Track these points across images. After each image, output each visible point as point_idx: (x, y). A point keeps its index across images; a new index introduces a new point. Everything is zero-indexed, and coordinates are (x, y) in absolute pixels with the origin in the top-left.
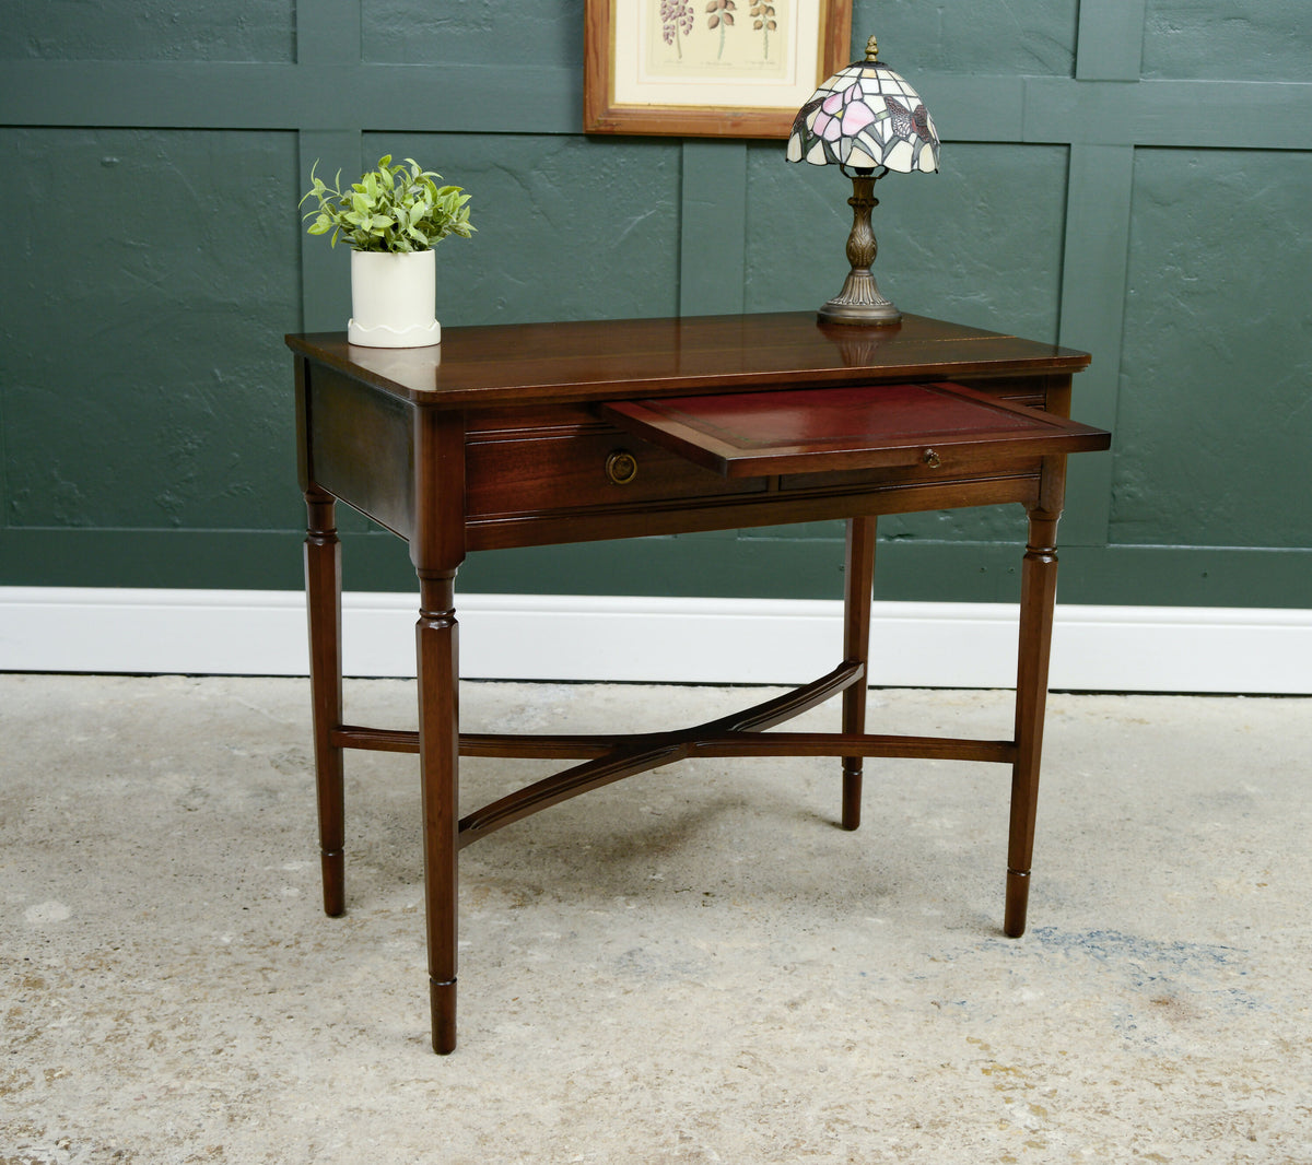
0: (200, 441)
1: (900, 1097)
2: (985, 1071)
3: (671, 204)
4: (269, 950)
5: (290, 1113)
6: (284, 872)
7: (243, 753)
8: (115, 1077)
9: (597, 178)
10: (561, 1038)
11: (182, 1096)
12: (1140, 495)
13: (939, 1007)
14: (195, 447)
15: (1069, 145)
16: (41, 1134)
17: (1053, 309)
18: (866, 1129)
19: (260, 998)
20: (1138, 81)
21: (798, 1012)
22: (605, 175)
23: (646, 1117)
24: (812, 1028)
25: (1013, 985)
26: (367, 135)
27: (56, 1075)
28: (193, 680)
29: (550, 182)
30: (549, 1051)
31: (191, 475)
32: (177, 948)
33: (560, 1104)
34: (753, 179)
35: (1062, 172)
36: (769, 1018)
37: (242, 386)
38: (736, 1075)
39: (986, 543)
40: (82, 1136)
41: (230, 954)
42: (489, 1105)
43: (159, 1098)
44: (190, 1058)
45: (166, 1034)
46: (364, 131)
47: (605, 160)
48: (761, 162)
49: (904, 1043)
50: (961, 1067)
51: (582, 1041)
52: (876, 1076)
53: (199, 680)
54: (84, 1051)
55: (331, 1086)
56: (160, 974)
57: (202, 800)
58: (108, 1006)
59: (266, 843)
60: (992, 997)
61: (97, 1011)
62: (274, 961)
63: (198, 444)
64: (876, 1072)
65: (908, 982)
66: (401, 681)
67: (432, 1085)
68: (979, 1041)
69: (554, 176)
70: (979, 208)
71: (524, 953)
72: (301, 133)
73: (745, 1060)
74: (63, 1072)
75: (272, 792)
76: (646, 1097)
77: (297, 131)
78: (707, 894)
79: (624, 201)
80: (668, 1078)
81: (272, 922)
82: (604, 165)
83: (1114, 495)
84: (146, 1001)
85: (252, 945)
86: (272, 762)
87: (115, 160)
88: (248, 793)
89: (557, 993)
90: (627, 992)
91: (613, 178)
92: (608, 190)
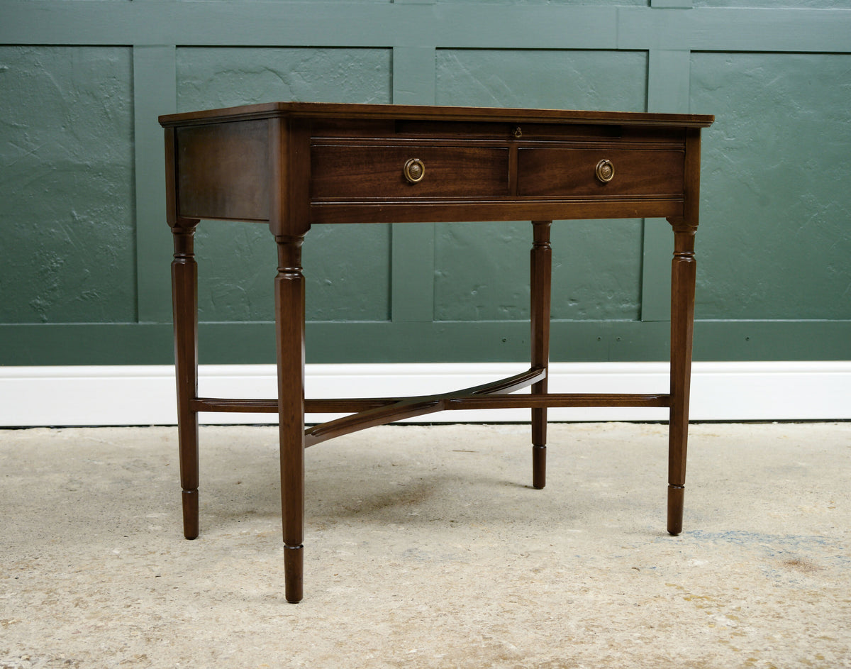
0: (62, 261)
1: (632, 614)
2: (686, 599)
3: (386, 93)
4: (149, 557)
5: (191, 635)
6: (148, 518)
7: (101, 463)
8: (55, 623)
9: (336, 77)
10: (377, 592)
11: (108, 630)
12: (703, 285)
13: (638, 570)
14: (58, 265)
15: (647, 51)
16: (7, 653)
18: (615, 630)
19: (150, 579)
20: (691, 8)
21: (541, 574)
22: (341, 74)
23: (455, 629)
24: (553, 582)
25: (685, 559)
26: (179, 49)
27: (10, 622)
28: (56, 430)
29: (304, 80)
30: (371, 599)
31: (55, 285)
32: (81, 557)
33: (389, 624)
34: (439, 76)
35: (644, 69)
36: (521, 578)
37: (92, 223)
38: (509, 606)
39: (601, 321)
40: (39, 653)
41: (121, 559)
42: (337, 627)
43: (90, 632)
44: (107, 610)
45: (86, 599)
46: (178, 46)
47: (340, 64)
48: (445, 64)
49: (621, 587)
50: (668, 598)
51: (393, 594)
52: (610, 604)
54: (27, 609)
55: (217, 621)
56: (73, 570)
57: (78, 485)
58: (39, 587)
59: (130, 505)
60: (673, 564)
61: (31, 589)
62: (155, 561)
63: (61, 264)
64: (609, 602)
65: (611, 559)
67: (292, 618)
68: (675, 585)
69: (306, 75)
70: (590, 94)
71: (334, 552)
72: (134, 48)
73: (512, 598)
74: (15, 620)
75: (128, 481)
76: (450, 619)
77: (132, 46)
78: (452, 521)
79: (354, 92)
80: (462, 609)
81: (147, 543)
82: (340, 67)
84: (67, 583)
85: (135, 554)
86: (123, 467)
87: (5, 67)
88: (110, 482)
89: (366, 571)
90: (415, 569)
91: (346, 77)
92: (342, 84)
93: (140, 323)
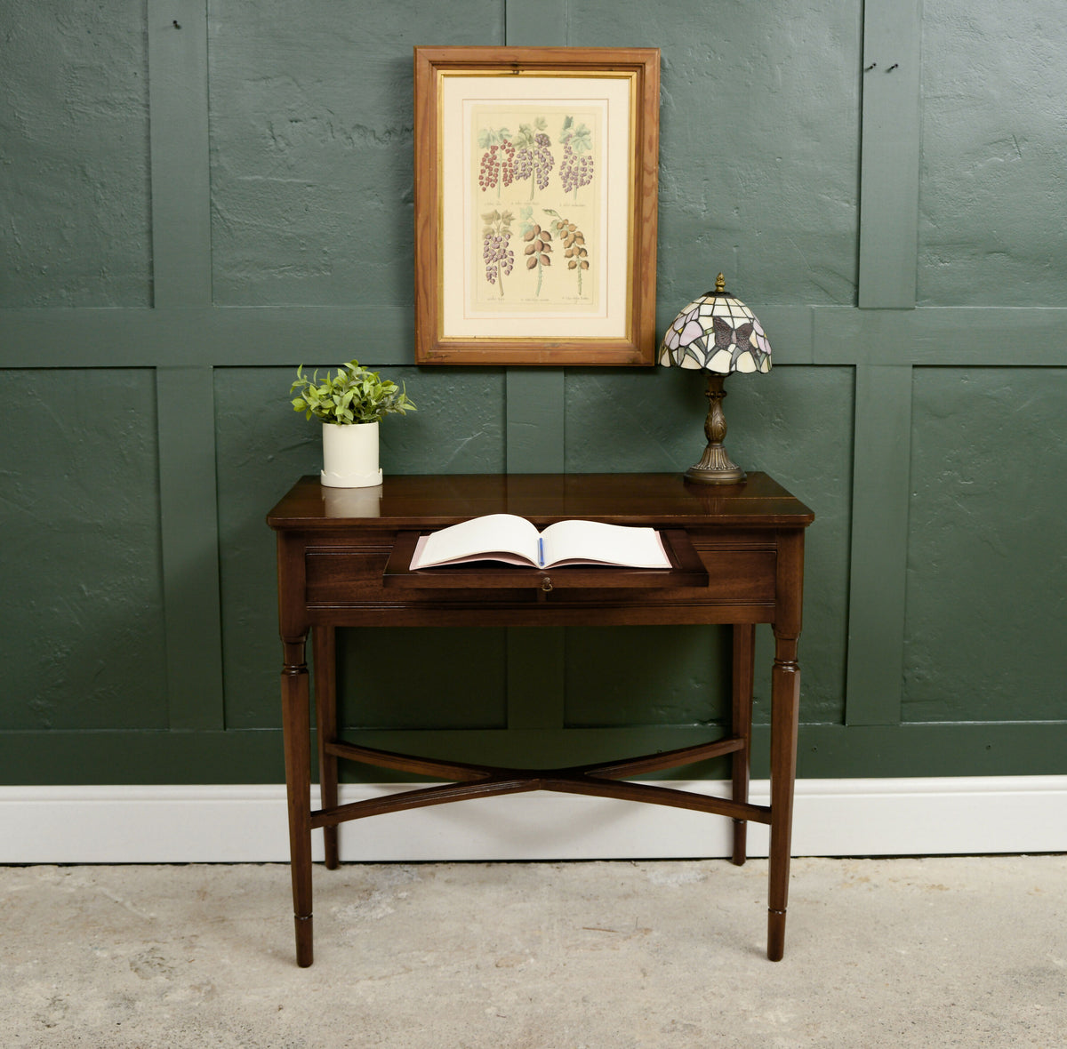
0: (68, 650)
3: (496, 426)
9: (429, 404)
12: (928, 677)
14: (64, 655)
15: (855, 366)
17: (845, 513)
20: (914, 309)
22: (436, 401)
26: (218, 370)
28: (64, 869)
31: (60, 681)
34: (570, 402)
35: (849, 390)
37: (106, 599)
46: (215, 367)
47: (435, 388)
48: (577, 386)
53: (70, 869)
57: (61, 1012)
63: (67, 653)
66: (256, 866)
72: (158, 370)
77: (154, 368)
79: (453, 425)
82: (435, 390)
83: (905, 679)
86: (132, 964)
88: (106, 1003)
91: (444, 404)
92: (438, 414)
93: (171, 730)
